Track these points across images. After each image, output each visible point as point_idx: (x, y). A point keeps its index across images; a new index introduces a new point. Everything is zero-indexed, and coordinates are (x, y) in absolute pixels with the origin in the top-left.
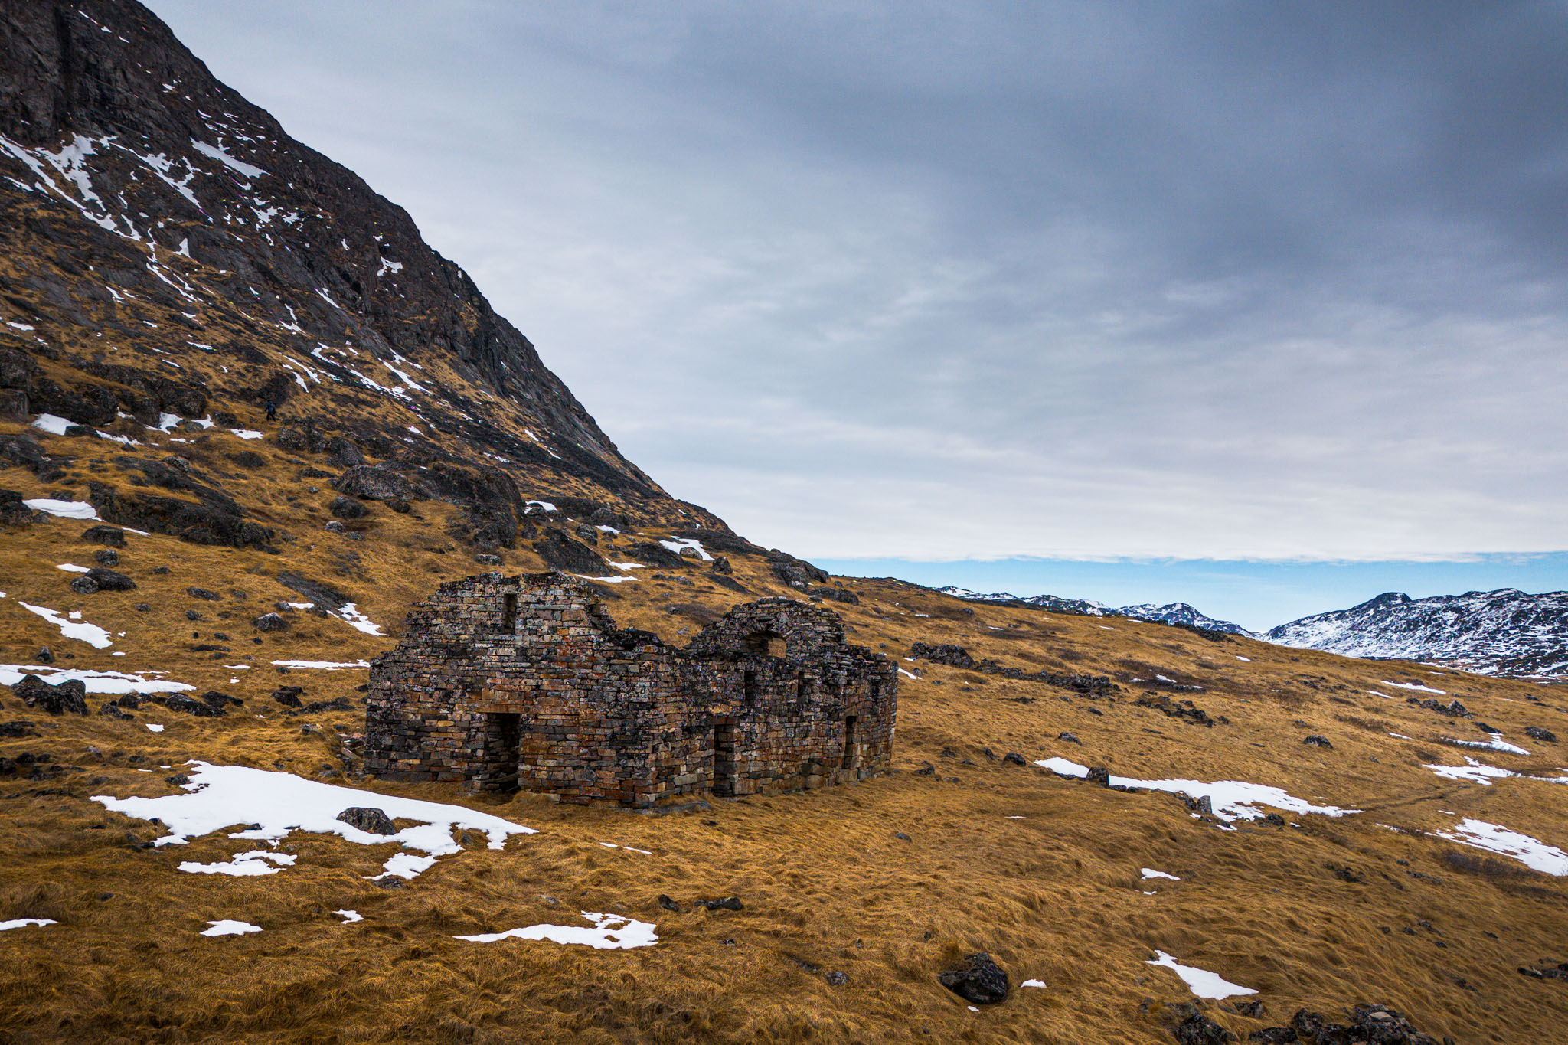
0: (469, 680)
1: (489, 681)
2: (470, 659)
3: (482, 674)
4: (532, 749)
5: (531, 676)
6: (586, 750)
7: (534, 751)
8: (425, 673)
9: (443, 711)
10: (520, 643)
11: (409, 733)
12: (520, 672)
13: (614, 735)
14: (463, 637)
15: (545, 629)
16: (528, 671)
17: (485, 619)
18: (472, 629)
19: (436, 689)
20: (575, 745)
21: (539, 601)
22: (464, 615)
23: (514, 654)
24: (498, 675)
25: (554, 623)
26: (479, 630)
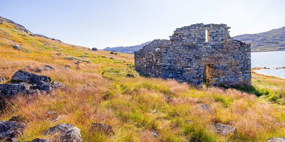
0: (197, 55)
1: (204, 55)
2: (196, 49)
3: (201, 53)
4: (218, 73)
5: (216, 53)
6: (234, 73)
7: (219, 74)
8: (182, 54)
9: (189, 65)
10: (213, 44)
11: (178, 72)
12: (213, 52)
13: (242, 68)
14: (194, 43)
15: (220, 40)
16: (215, 52)
17: (200, 37)
18: (196, 40)
19: (186, 59)
20: (231, 71)
21: (217, 32)
22: (194, 36)
23: (211, 47)
24: (206, 53)
25: (222, 38)
26: (199, 40)
